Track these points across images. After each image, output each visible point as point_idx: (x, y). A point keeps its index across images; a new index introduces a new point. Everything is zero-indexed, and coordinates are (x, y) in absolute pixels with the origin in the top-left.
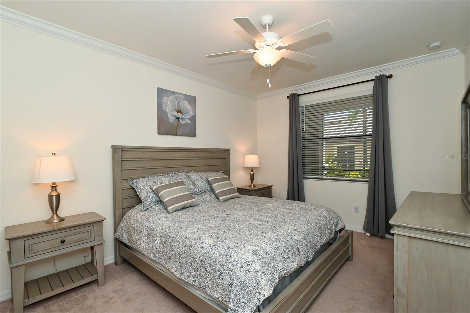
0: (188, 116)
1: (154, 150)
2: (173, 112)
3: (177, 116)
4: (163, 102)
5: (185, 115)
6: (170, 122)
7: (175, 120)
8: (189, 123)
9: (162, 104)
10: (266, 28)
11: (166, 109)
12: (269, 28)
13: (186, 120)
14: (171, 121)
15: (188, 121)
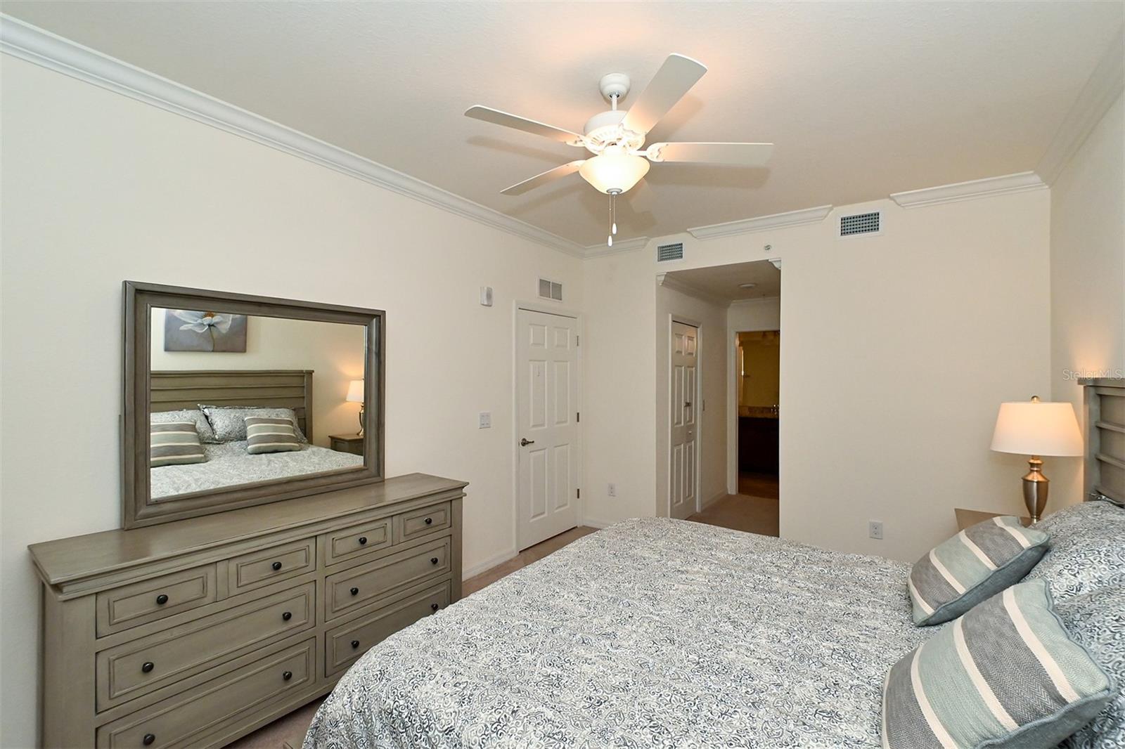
10: (610, 103)
12: (618, 102)
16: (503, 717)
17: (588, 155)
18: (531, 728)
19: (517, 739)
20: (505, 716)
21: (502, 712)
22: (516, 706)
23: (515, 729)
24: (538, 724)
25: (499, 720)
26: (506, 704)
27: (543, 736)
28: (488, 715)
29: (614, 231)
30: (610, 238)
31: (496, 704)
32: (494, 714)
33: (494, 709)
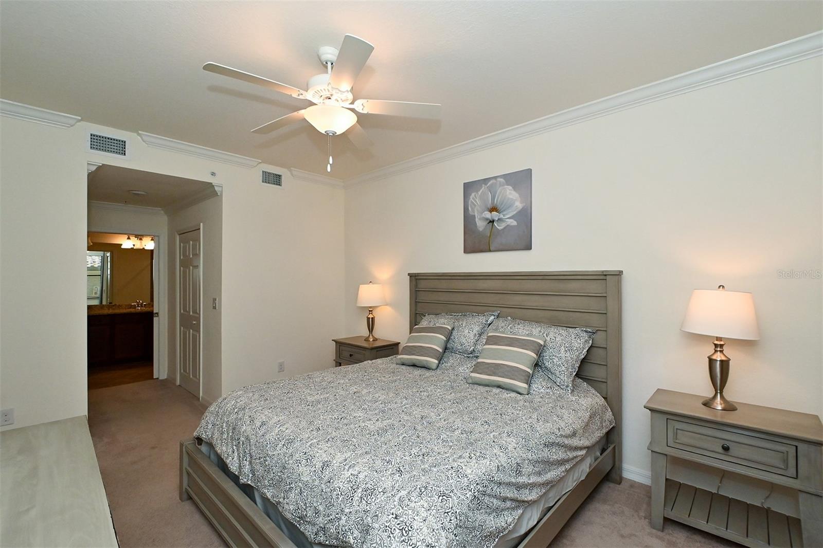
0: (510, 212)
1: (450, 278)
2: (483, 214)
3: (490, 218)
4: (470, 203)
5: (504, 213)
6: (479, 231)
7: (487, 225)
8: (512, 224)
9: (468, 206)
11: (474, 213)
13: (508, 220)
14: (481, 229)
15: (512, 222)
16: (398, 526)
17: (312, 104)
18: (412, 505)
19: (418, 515)
20: (398, 524)
21: (394, 527)
22: (391, 516)
23: (410, 516)
24: (409, 500)
25: (400, 530)
26: (388, 525)
27: (420, 498)
28: (395, 540)
29: (331, 161)
30: (329, 166)
31: (386, 534)
32: (395, 535)
33: (391, 535)
